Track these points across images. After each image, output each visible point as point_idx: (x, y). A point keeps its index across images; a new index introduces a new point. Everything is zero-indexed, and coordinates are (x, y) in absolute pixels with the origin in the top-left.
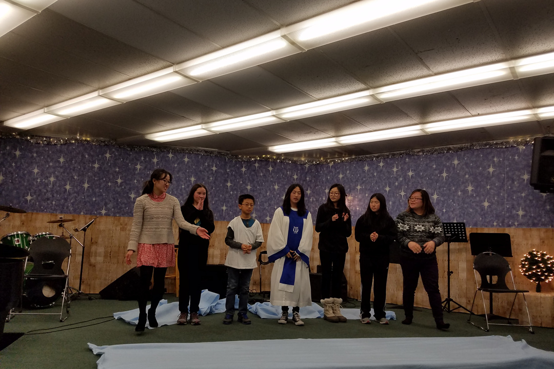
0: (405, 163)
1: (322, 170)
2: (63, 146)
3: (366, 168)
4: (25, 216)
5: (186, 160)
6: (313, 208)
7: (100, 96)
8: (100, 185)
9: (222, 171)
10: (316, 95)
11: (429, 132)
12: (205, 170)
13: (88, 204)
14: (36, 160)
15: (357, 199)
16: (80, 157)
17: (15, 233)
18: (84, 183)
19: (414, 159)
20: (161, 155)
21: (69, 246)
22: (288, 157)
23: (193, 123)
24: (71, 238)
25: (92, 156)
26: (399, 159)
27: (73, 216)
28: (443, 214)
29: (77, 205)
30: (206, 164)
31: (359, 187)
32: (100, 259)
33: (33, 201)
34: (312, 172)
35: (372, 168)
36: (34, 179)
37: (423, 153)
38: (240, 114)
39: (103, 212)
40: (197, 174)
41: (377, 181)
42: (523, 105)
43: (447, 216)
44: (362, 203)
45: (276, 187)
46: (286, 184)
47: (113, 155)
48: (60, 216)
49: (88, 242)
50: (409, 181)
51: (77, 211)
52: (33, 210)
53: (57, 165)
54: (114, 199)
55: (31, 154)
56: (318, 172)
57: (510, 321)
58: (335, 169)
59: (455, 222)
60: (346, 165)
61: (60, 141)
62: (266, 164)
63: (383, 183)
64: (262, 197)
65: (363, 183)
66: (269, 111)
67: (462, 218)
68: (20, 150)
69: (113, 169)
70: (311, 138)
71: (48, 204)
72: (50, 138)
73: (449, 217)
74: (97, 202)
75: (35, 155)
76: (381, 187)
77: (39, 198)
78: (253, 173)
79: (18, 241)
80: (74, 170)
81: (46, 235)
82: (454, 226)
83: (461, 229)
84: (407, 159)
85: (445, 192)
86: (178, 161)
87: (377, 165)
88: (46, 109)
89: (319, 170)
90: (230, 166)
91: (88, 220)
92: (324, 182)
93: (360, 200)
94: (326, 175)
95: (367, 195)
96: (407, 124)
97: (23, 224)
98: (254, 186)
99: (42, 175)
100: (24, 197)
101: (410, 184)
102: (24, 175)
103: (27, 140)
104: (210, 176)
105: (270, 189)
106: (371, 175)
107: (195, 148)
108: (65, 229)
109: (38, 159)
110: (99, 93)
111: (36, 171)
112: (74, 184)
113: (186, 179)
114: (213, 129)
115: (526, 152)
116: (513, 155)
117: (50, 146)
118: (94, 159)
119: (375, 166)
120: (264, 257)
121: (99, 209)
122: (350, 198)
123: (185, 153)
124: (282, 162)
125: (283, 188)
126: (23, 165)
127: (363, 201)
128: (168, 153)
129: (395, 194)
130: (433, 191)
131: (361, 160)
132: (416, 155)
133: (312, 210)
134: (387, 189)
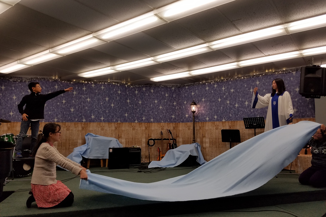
0: (229, 85)
1: (182, 90)
3: (207, 88)
4: (10, 124)
5: (103, 88)
6: (178, 112)
7: (50, 52)
8: (53, 104)
9: (124, 93)
10: (176, 47)
11: (242, 66)
12: (114, 93)
13: (47, 116)
15: (202, 107)
17: (5, 134)
19: (234, 82)
20: (88, 86)
22: (162, 84)
23: (105, 66)
25: (47, 88)
26: (226, 82)
28: (251, 113)
30: (115, 90)
31: (203, 100)
33: (14, 116)
34: (176, 92)
35: (210, 89)
36: (14, 103)
37: (239, 79)
38: (133, 60)
39: (56, 120)
40: (109, 96)
41: (213, 96)
42: (294, 49)
43: (253, 114)
45: (156, 102)
46: (162, 100)
47: (60, 87)
50: (232, 95)
52: (14, 121)
54: (61, 112)
55: (11, 87)
56: (180, 92)
57: (291, 171)
58: (190, 90)
59: (258, 117)
60: (195, 87)
61: (28, 79)
62: (150, 89)
63: (217, 97)
64: (148, 108)
65: (206, 97)
66: (150, 57)
67: (262, 115)
68: (5, 86)
70: (174, 72)
72: (22, 78)
73: (255, 114)
74: (52, 114)
75: (13, 88)
76: (216, 99)
77: (18, 114)
78: (142, 94)
79: (7, 139)
82: (258, 119)
83: (262, 121)
84: (230, 82)
86: (98, 89)
87: (213, 86)
88: (19, 61)
90: (129, 91)
92: (184, 98)
93: (204, 107)
94: (185, 93)
95: (208, 104)
96: (229, 62)
97: (9, 129)
98: (143, 101)
99: (18, 100)
100: (8, 113)
102: (8, 100)
103: (8, 80)
104: (117, 97)
105: (152, 103)
106: (210, 92)
107: (107, 80)
109: (15, 91)
110: (50, 51)
111: (14, 98)
113: (103, 99)
114: (117, 69)
115: (297, 75)
116: (290, 78)
117: (22, 83)
118: (48, 89)
119: (212, 87)
120: (151, 142)
121: (53, 118)
122: (198, 106)
123: (102, 84)
124: (159, 87)
125: (160, 102)
126: (7, 95)
127: (206, 107)
128: (92, 84)
129: (224, 103)
130: (245, 100)
131: (204, 84)
132: (235, 80)
133: (177, 114)
134: (220, 100)
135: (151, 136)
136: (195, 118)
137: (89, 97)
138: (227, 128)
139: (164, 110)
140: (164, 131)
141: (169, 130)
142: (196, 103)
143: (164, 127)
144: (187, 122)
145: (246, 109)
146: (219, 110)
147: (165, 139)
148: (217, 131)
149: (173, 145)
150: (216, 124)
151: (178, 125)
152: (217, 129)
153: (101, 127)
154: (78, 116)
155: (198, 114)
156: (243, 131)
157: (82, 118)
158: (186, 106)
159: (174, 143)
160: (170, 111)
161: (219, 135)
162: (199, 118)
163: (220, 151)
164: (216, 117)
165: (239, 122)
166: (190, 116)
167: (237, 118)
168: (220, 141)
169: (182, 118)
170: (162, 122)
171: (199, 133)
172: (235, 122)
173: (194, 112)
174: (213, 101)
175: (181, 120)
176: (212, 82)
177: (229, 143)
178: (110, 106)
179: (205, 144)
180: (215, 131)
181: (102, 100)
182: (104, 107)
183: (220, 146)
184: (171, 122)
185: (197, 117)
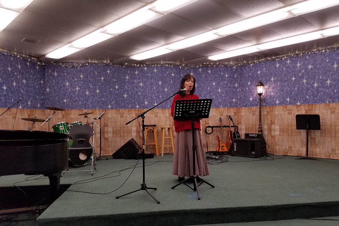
0: (306, 60)
1: (246, 69)
2: (82, 68)
3: (278, 65)
4: (64, 112)
5: (155, 70)
6: (240, 96)
7: (101, 32)
8: (106, 90)
9: (178, 76)
12: (167, 76)
13: (100, 103)
14: (67, 78)
15: (271, 88)
16: (93, 74)
17: (60, 123)
18: (96, 90)
19: (313, 56)
20: (140, 69)
21: (92, 129)
22: (221, 63)
23: (159, 45)
24: (93, 124)
26: (302, 57)
27: (92, 110)
28: (334, 94)
29: (94, 103)
30: (168, 72)
31: (272, 79)
32: (110, 135)
33: (68, 103)
34: (238, 71)
35: (281, 65)
36: (67, 89)
37: (319, 52)
39: (110, 107)
40: (162, 79)
41: (285, 75)
44: (275, 90)
45: (214, 84)
46: (220, 81)
47: (112, 71)
48: (85, 111)
49: (102, 126)
50: (309, 72)
51: (94, 107)
52: (68, 108)
53: (79, 79)
54: (115, 98)
55: (63, 73)
56: (242, 71)
58: (255, 68)
60: (262, 64)
61: (79, 64)
62: (207, 69)
63: (290, 75)
64: (204, 91)
65: (275, 76)
68: (57, 72)
69: (113, 80)
70: (239, 47)
71: (77, 104)
72: (73, 63)
74: (105, 101)
75: (66, 74)
76: (289, 78)
77: (71, 101)
78: (198, 76)
79: (62, 128)
80: (89, 82)
81: (78, 123)
84: (307, 57)
85: (336, 78)
86: (151, 72)
87: (286, 63)
88: (69, 44)
89: (243, 70)
90: (183, 73)
91: (101, 113)
92: (247, 78)
93: (274, 88)
94: (248, 72)
95: (278, 84)
97: (64, 117)
98: (199, 84)
99: (71, 86)
100: (62, 100)
101: (310, 74)
102: (61, 87)
103: (60, 66)
104: (171, 80)
105: (210, 86)
106: (281, 70)
107: (160, 62)
108: (89, 118)
109: (68, 76)
110: (100, 30)
111: (67, 84)
112: (91, 91)
113: (156, 83)
114: (172, 48)
117: (74, 68)
118: (101, 74)
119: (284, 64)
120: (209, 130)
121: (107, 105)
122: (266, 87)
123: (155, 66)
124: (217, 66)
125: (218, 85)
126: (60, 81)
127: (275, 88)
128: (144, 67)
129: (299, 82)
130: (327, 78)
131: (274, 60)
132: (314, 53)
133: (239, 97)
134: (294, 79)
135: (208, 123)
136: (261, 100)
137: (142, 81)
138: (303, 112)
139: (224, 94)
140: (224, 117)
141: (230, 116)
142: (263, 83)
143: (223, 112)
144: (251, 106)
145: (328, 89)
146: (293, 91)
147: (225, 126)
148: (290, 116)
149: (234, 133)
150: (288, 108)
151: (240, 110)
152: (289, 114)
153: (155, 113)
154: (131, 101)
155: (265, 96)
156: (323, 116)
157: (136, 105)
158: (250, 87)
159: (235, 130)
160: (230, 94)
161: (293, 121)
162: (267, 101)
163: (293, 140)
164: (288, 100)
165: (318, 105)
166: (256, 98)
167: (315, 100)
168: (293, 128)
169: (244, 102)
170: (221, 106)
171: (266, 118)
172: (314, 106)
173: (260, 94)
174: (285, 81)
175: (243, 105)
176: (284, 57)
177: (305, 130)
178: (163, 90)
179: (274, 131)
180: (287, 116)
181: (155, 85)
182: (158, 92)
183: (293, 134)
184: (232, 107)
185: (265, 100)
